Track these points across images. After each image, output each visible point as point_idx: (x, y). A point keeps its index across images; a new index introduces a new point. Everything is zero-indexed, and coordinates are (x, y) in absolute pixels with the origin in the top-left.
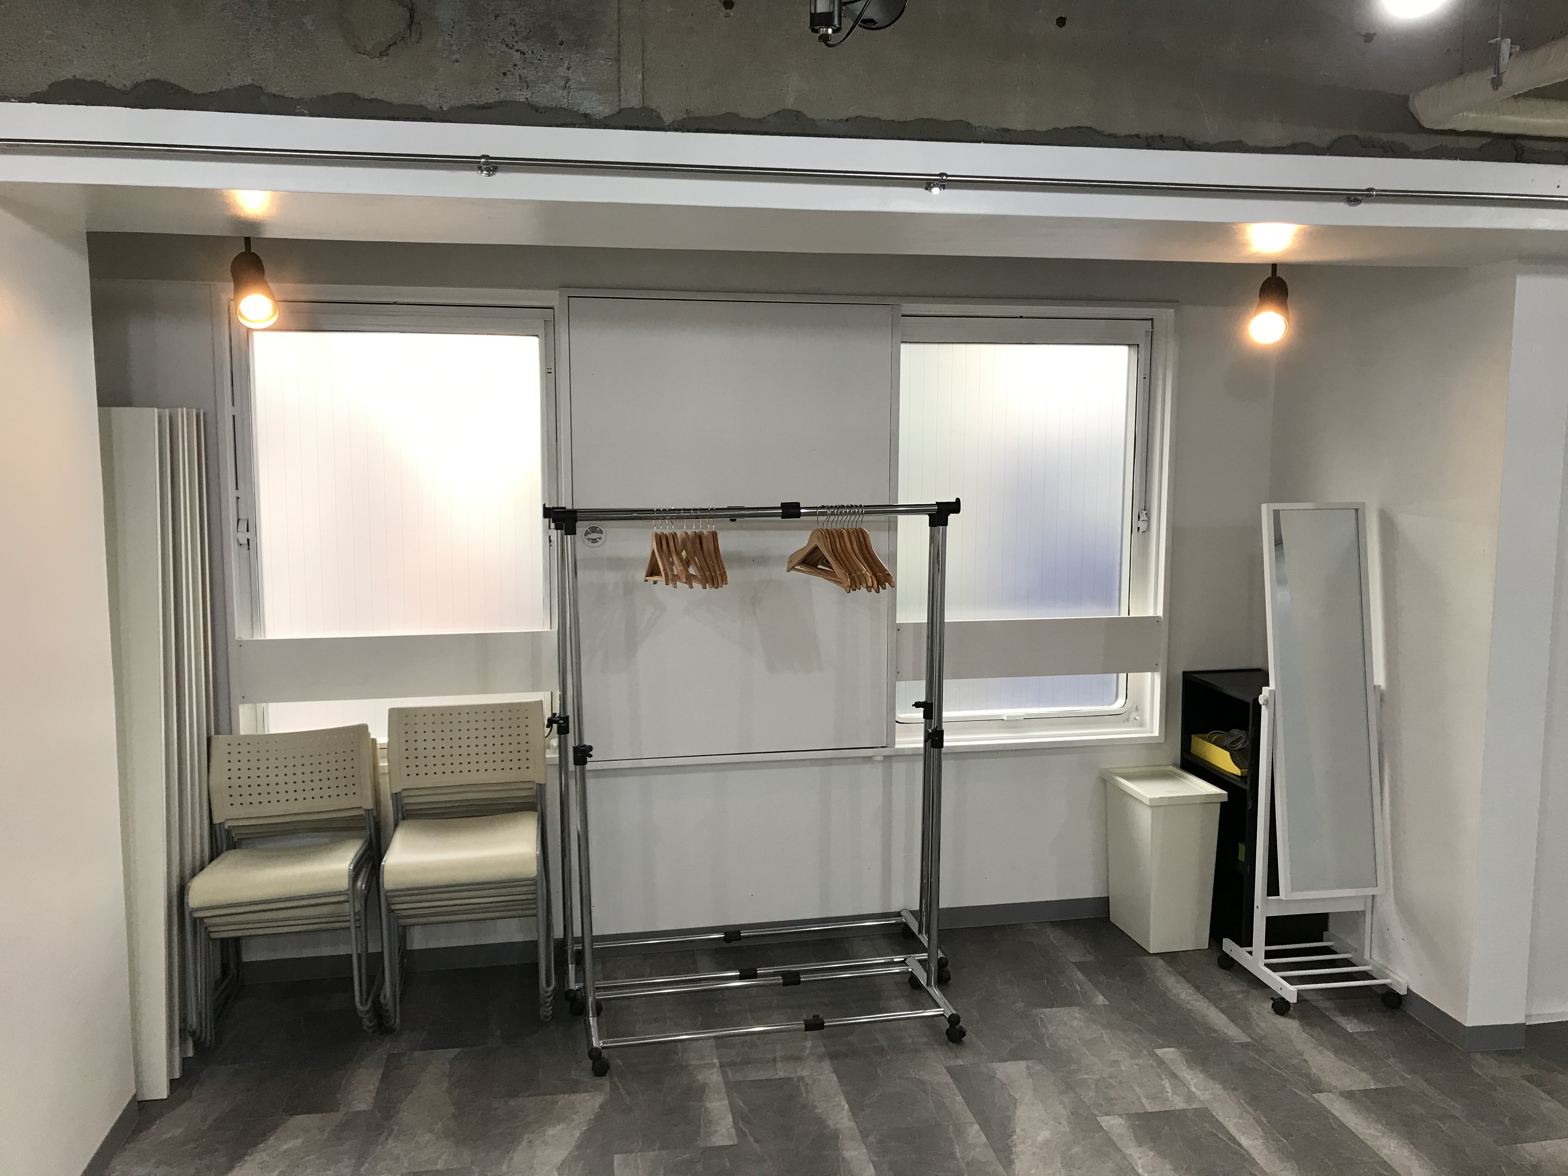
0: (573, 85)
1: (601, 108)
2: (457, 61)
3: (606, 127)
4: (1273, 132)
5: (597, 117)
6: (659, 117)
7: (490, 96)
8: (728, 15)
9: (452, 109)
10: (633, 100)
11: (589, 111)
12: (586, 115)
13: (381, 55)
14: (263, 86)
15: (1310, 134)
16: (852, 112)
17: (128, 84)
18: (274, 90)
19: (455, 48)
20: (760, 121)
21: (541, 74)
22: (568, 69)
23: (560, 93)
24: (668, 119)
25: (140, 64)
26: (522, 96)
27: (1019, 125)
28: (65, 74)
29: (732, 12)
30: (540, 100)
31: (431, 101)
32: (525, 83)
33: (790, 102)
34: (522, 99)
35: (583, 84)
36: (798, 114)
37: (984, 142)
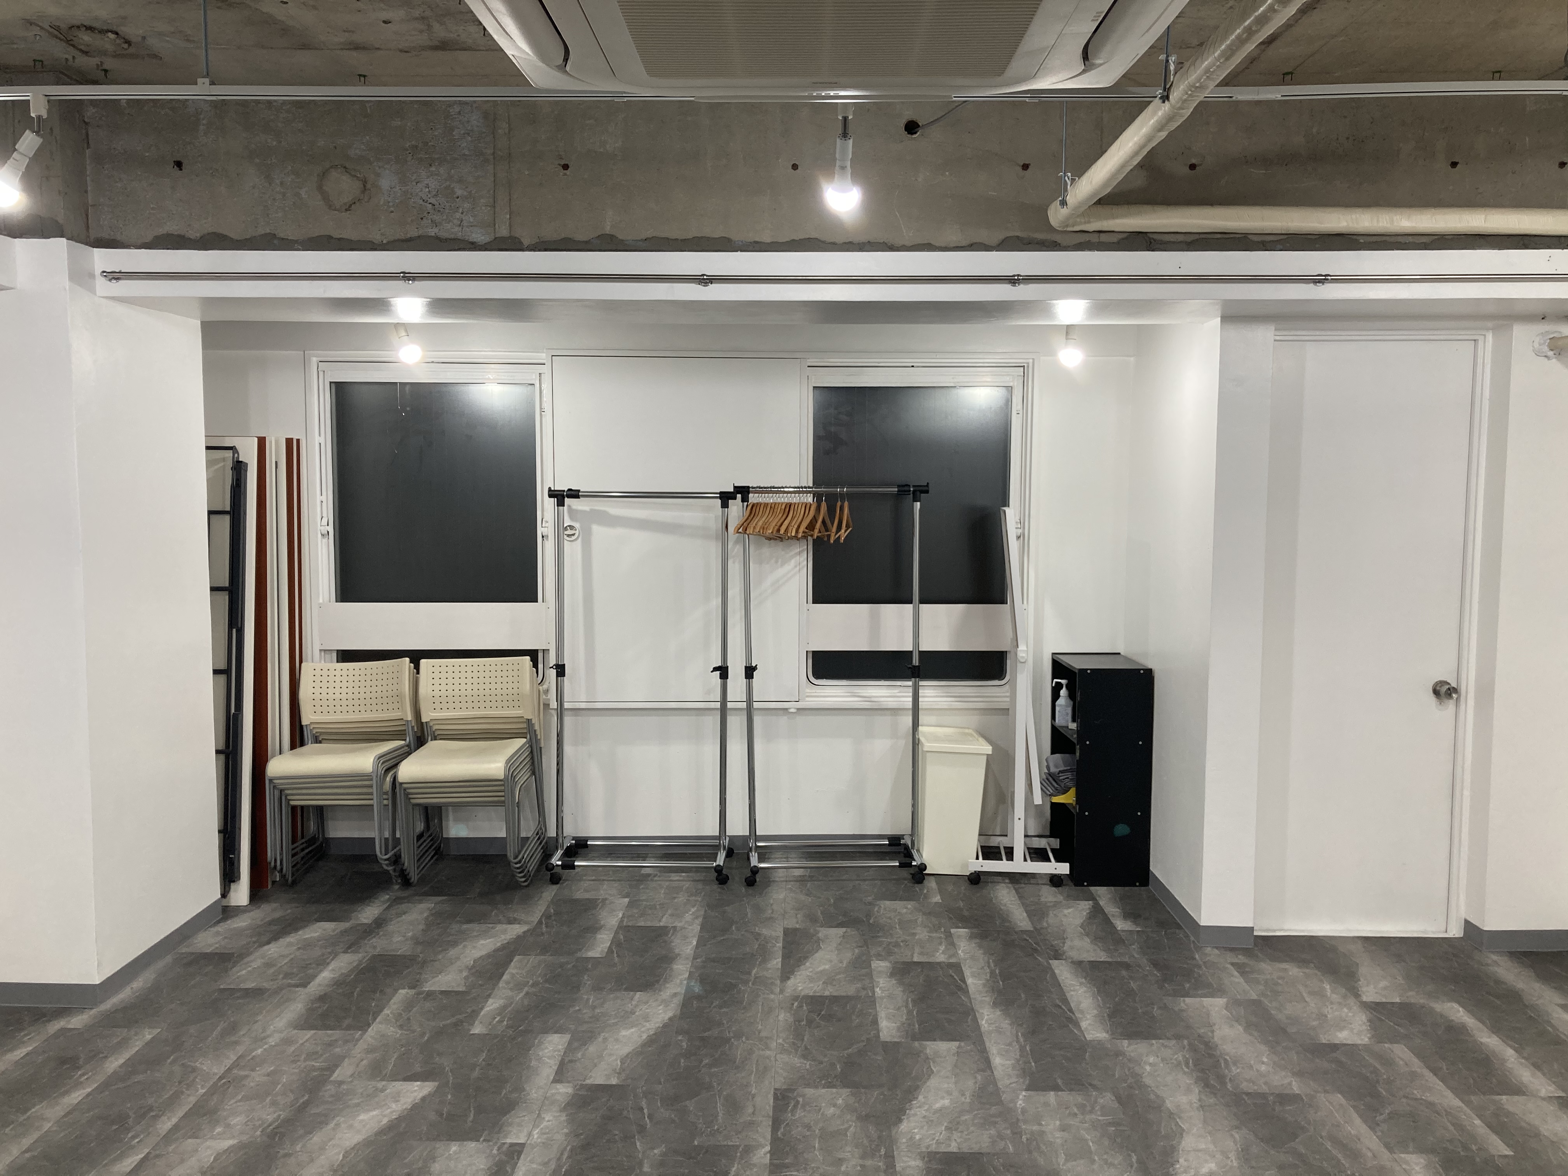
0: (465, 223)
1: (483, 238)
2: (392, 212)
3: (486, 250)
4: (953, 236)
5: (480, 244)
6: (521, 243)
7: (413, 232)
8: (565, 174)
9: (388, 243)
10: (503, 232)
11: (475, 240)
12: (472, 243)
13: (346, 210)
14: (276, 233)
15: (983, 235)
16: (650, 233)
17: (198, 235)
18: (282, 235)
19: (391, 204)
20: (587, 242)
21: (445, 217)
22: (462, 213)
23: (457, 229)
24: (526, 242)
25: (205, 223)
26: (432, 232)
27: (767, 238)
28: (161, 231)
29: (568, 172)
30: (444, 235)
31: (377, 238)
32: (435, 224)
33: (608, 230)
34: (433, 234)
35: (470, 222)
36: (612, 237)
37: (741, 251)
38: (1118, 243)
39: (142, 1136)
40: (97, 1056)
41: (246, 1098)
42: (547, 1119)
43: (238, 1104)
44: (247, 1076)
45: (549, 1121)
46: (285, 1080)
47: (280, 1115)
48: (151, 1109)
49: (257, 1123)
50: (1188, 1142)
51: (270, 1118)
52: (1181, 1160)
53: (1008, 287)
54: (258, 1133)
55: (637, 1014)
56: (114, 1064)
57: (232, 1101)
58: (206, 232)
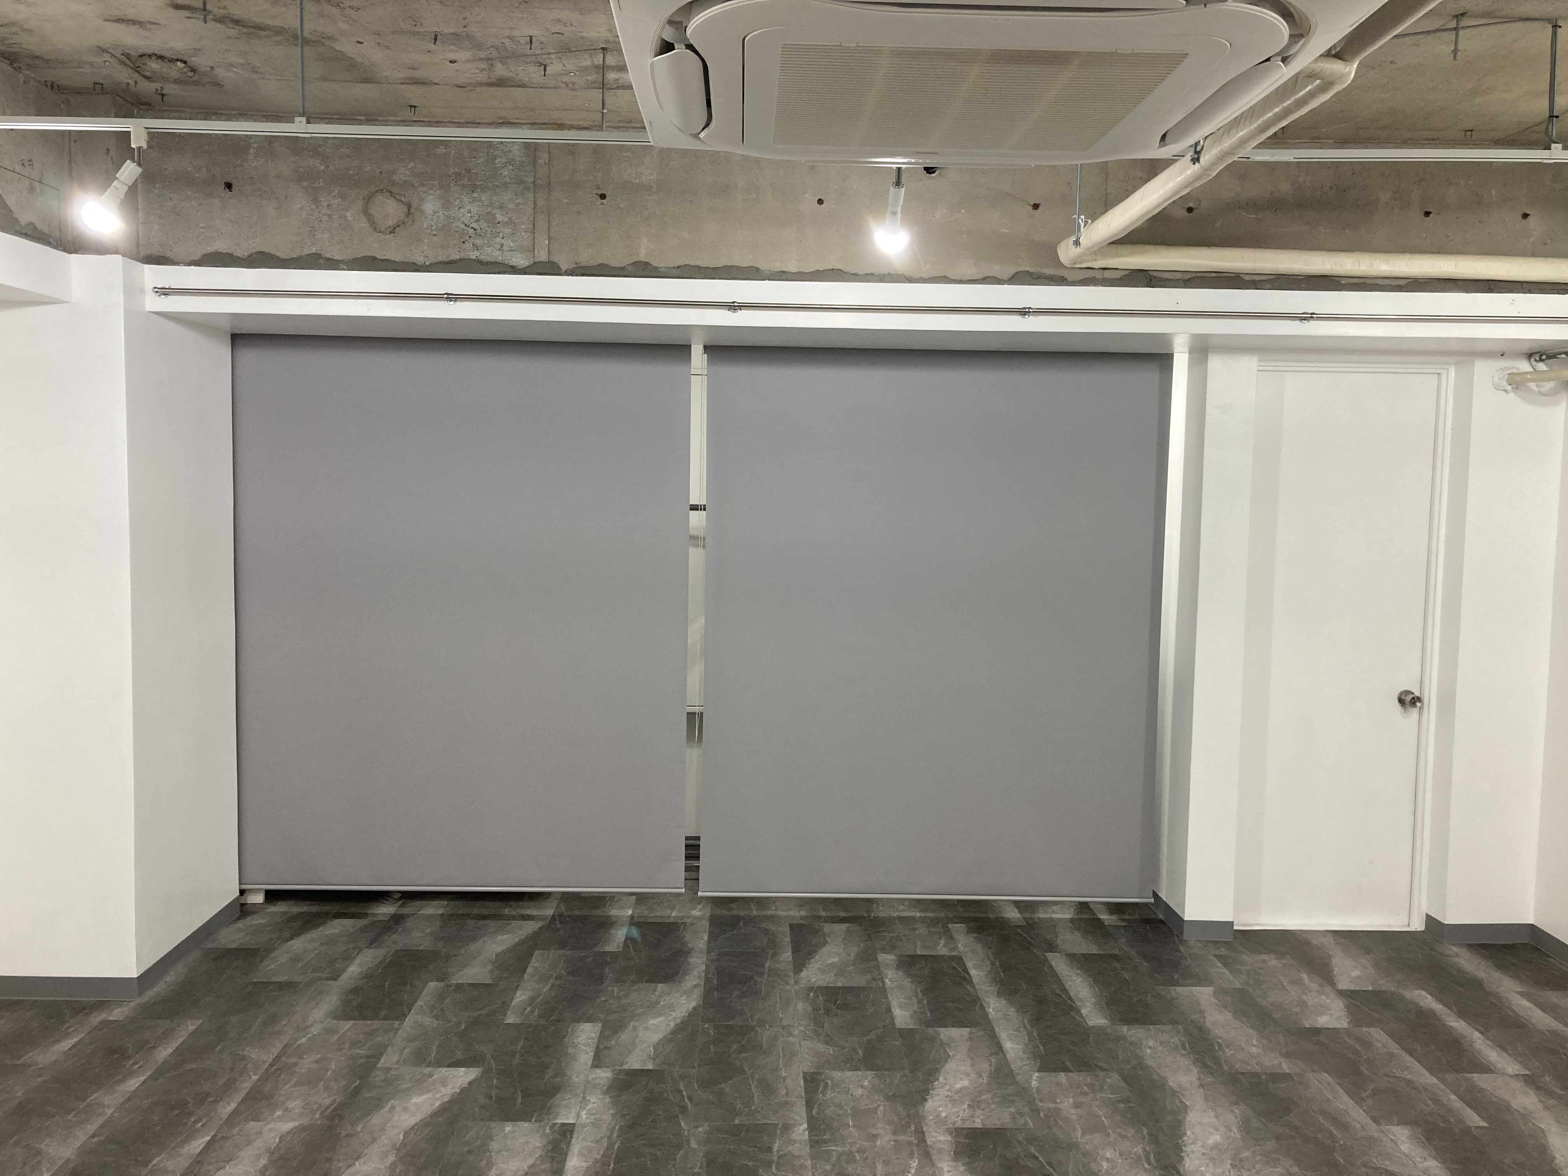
0: (505, 248)
1: (522, 262)
2: (435, 235)
3: (525, 273)
4: (968, 269)
5: (520, 267)
6: (559, 267)
7: (455, 255)
8: (602, 204)
9: (431, 264)
10: (542, 256)
11: (515, 264)
12: (512, 267)
13: (391, 232)
14: (322, 253)
15: (996, 270)
16: (681, 262)
17: (246, 254)
18: (328, 255)
19: (434, 228)
20: (623, 268)
21: (486, 242)
22: (503, 238)
23: (497, 253)
24: (564, 267)
25: (253, 242)
26: (474, 255)
27: (792, 268)
28: (210, 249)
29: (604, 201)
30: (484, 258)
31: (419, 260)
32: (476, 247)
33: (642, 257)
34: (474, 257)
35: (512, 247)
36: (647, 264)
37: (769, 280)
38: (1121, 279)
39: (205, 1120)
40: (145, 1047)
41: (299, 1084)
42: (592, 1101)
43: (293, 1089)
44: (296, 1064)
45: (594, 1103)
46: (333, 1067)
47: (335, 1100)
48: (208, 1095)
49: (315, 1107)
50: (1192, 1117)
51: (327, 1102)
52: (1188, 1133)
53: (1017, 318)
54: (317, 1116)
55: (662, 1003)
56: (164, 1053)
57: (287, 1087)
58: (254, 251)
